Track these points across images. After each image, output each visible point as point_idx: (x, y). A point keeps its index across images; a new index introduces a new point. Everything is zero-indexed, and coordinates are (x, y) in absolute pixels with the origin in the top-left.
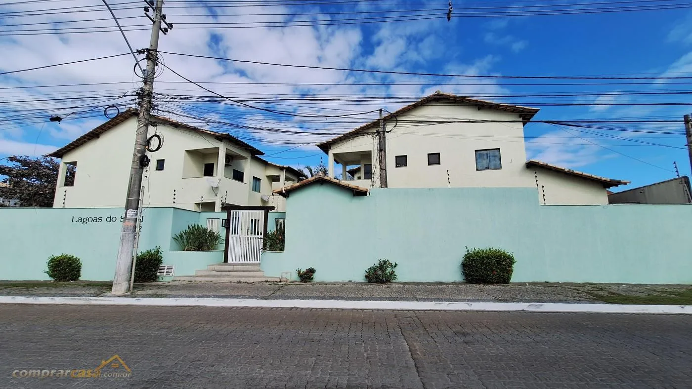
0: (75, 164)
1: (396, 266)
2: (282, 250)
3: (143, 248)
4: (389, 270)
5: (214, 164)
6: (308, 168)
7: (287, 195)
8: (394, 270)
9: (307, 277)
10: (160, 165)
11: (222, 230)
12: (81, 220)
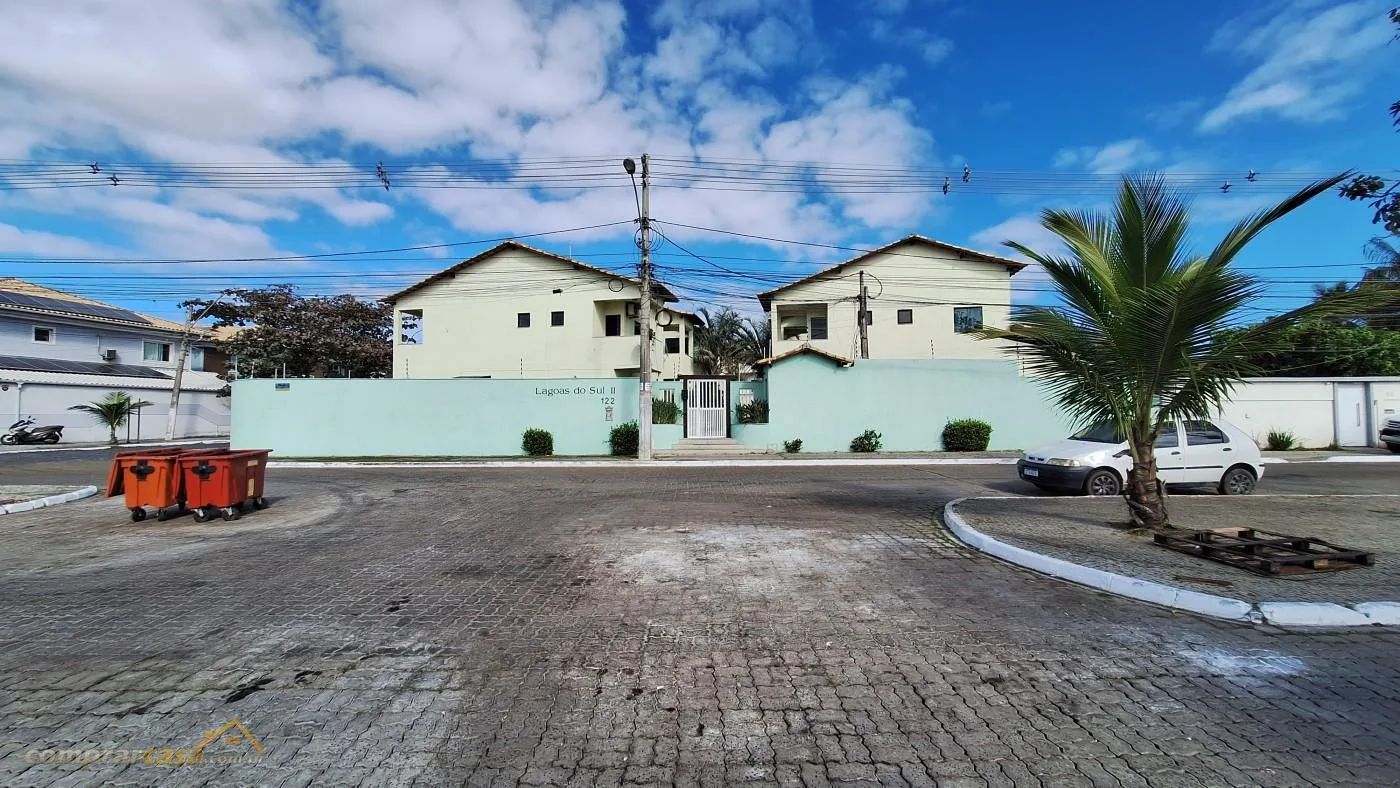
0: (418, 313)
1: (880, 436)
2: (766, 421)
3: (617, 423)
4: (873, 441)
5: (619, 316)
6: (701, 310)
7: (770, 366)
8: (879, 440)
9: (794, 448)
10: (558, 319)
11: (679, 402)
12: (545, 391)
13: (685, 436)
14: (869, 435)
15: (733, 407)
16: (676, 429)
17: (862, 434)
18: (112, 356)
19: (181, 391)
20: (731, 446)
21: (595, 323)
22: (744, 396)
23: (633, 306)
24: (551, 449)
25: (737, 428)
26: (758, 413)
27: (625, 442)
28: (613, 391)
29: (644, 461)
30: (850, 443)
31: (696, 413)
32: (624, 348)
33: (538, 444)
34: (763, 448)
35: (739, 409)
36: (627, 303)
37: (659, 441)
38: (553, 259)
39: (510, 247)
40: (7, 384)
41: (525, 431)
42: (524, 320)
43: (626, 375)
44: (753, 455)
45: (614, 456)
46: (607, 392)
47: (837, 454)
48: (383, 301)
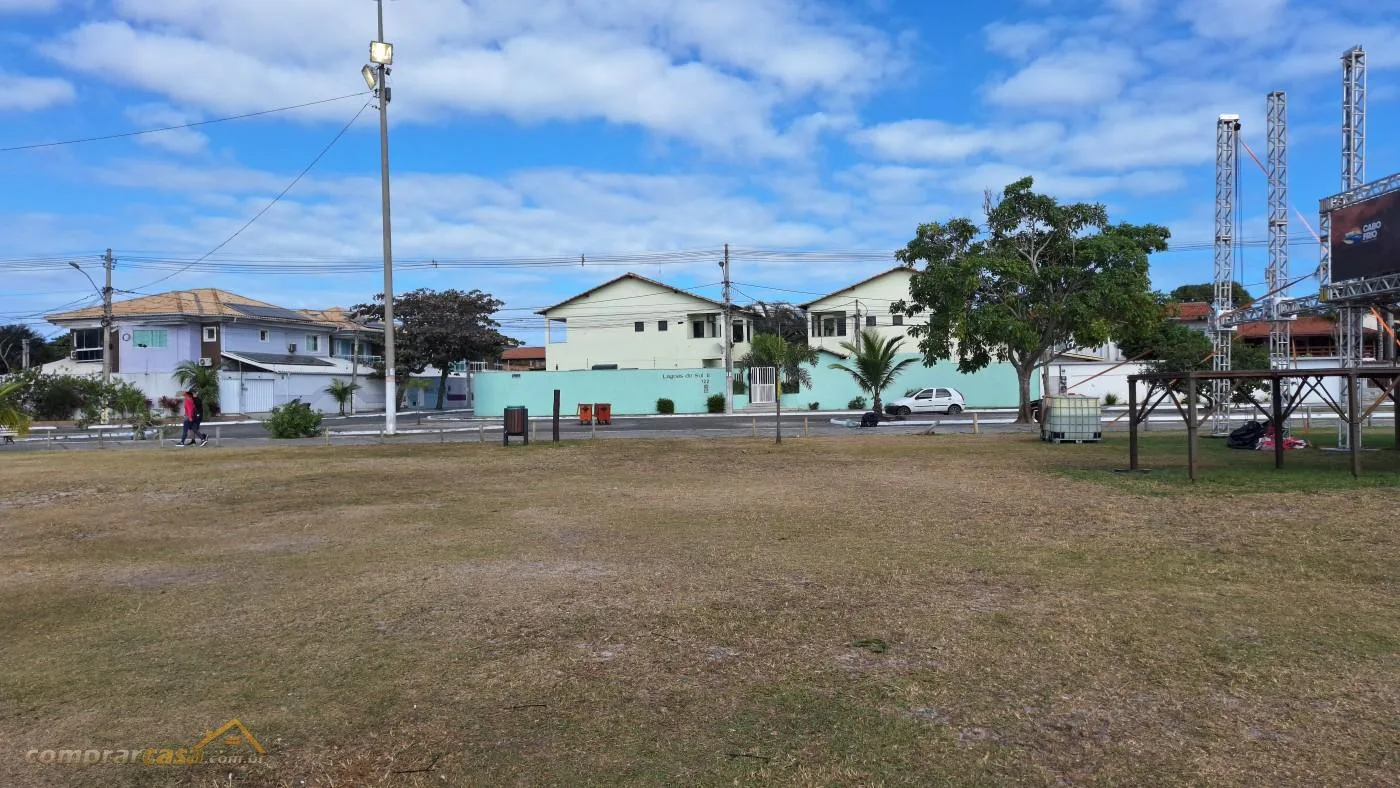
1: (865, 400)
2: (798, 392)
3: (713, 392)
4: (861, 403)
5: (702, 324)
8: (865, 402)
9: (814, 407)
10: (663, 326)
11: (746, 381)
12: (669, 377)
13: (750, 401)
14: (859, 399)
15: (779, 384)
16: (744, 398)
17: (851, 401)
18: (293, 348)
19: (358, 375)
20: (778, 406)
21: (686, 328)
23: (712, 318)
24: (673, 409)
25: (782, 396)
26: (794, 386)
27: (716, 404)
28: (709, 375)
29: (729, 413)
30: (848, 404)
31: (757, 388)
32: (707, 346)
33: (665, 406)
34: (797, 407)
35: (782, 384)
36: (708, 315)
37: (737, 404)
38: (659, 286)
39: (629, 277)
40: (283, 374)
41: (658, 399)
42: (639, 327)
43: (709, 363)
44: (790, 411)
45: (711, 412)
46: (705, 376)
47: (839, 410)
48: (539, 313)
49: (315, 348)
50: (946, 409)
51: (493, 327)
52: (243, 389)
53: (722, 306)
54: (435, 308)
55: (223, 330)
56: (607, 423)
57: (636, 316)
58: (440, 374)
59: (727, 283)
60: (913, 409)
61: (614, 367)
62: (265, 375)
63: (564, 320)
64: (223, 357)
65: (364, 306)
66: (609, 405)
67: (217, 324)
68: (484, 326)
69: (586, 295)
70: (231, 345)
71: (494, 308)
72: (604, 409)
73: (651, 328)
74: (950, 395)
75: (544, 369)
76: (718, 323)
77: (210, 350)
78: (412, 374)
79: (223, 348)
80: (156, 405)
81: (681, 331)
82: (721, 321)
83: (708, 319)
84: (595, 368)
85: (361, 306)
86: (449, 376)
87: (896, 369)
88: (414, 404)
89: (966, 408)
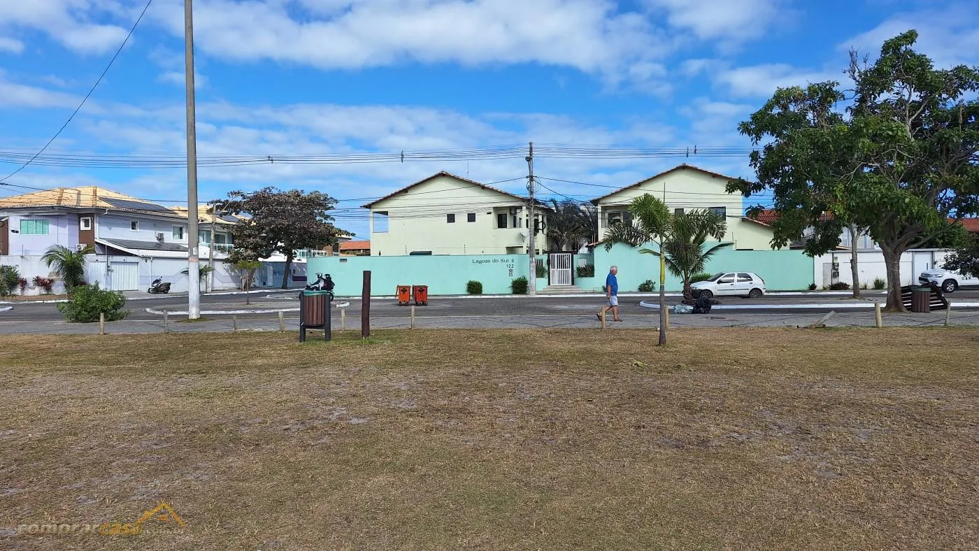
1: (654, 283)
2: (593, 276)
3: (516, 277)
4: (651, 286)
5: (505, 216)
7: (595, 247)
8: (655, 285)
10: (471, 218)
11: (545, 265)
12: (477, 261)
13: (549, 284)
14: (649, 283)
15: (575, 269)
16: (545, 280)
17: (645, 282)
18: (160, 238)
19: (214, 260)
20: (574, 288)
21: (492, 219)
22: (580, 262)
23: (513, 210)
24: (481, 291)
25: (577, 280)
26: (588, 271)
27: (520, 287)
28: (513, 261)
29: (532, 295)
30: (638, 287)
31: (555, 272)
32: (509, 235)
33: (474, 288)
34: (591, 289)
35: (578, 269)
36: (511, 208)
37: (538, 286)
38: (469, 183)
39: (442, 175)
40: (146, 258)
41: (467, 282)
42: (451, 218)
43: (511, 250)
44: (586, 293)
45: (515, 293)
46: (510, 262)
47: (630, 292)
48: (364, 206)
49: (181, 237)
50: (747, 292)
51: (329, 221)
52: (109, 270)
53: (523, 200)
54: (280, 204)
55: (97, 219)
56: (424, 304)
57: (449, 207)
58: (285, 260)
59: (531, 178)
60: (715, 292)
61: (429, 253)
62: (129, 259)
63: (386, 213)
64: (97, 243)
65: (219, 201)
66: (426, 287)
67: (91, 215)
68: (321, 220)
69: (405, 191)
70: (104, 233)
71: (330, 205)
72: (421, 290)
73: (461, 219)
74: (751, 280)
75: (370, 255)
76: (518, 216)
77: (86, 237)
78: (260, 259)
79: (96, 235)
80: (31, 283)
81: (487, 221)
82: (523, 214)
83: (511, 210)
84: (412, 254)
85: (216, 202)
86: (293, 261)
87: (708, 253)
88: (265, 284)
89: (766, 292)
